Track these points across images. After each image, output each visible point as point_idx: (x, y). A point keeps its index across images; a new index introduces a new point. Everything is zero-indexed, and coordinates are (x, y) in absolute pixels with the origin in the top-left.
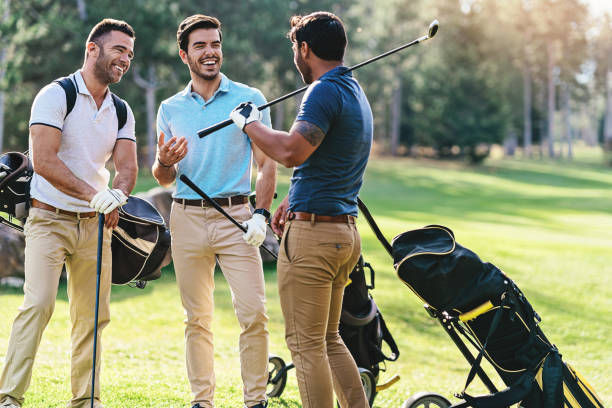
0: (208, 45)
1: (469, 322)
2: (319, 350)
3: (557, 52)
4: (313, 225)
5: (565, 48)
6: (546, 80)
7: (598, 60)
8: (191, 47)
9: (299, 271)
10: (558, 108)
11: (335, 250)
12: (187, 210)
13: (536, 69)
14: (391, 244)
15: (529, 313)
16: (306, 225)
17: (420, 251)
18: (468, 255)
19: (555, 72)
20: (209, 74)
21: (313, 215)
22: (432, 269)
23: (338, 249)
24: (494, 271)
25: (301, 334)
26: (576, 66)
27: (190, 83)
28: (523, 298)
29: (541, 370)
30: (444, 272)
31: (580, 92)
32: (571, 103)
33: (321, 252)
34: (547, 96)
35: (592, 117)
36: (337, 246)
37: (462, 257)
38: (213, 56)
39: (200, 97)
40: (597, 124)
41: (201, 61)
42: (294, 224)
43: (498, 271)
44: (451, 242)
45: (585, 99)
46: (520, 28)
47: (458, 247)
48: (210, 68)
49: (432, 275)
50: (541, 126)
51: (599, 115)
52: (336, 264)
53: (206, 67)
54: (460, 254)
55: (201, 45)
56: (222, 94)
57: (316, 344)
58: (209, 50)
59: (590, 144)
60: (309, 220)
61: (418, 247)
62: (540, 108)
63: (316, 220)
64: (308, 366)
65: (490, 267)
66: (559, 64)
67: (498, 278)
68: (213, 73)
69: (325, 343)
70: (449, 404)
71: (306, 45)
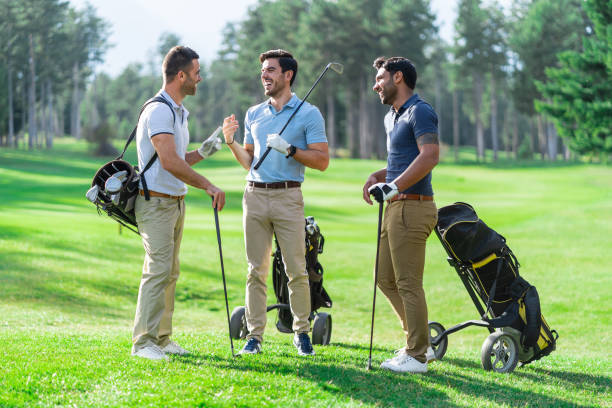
1: (477, 269)
4: (422, 202)
16: (416, 203)
21: (422, 196)
22: (469, 232)
24: (494, 234)
30: (474, 234)
39: (273, 108)
42: (408, 202)
60: (419, 199)
63: (424, 199)
67: (499, 238)
70: (442, 328)
71: (400, 74)
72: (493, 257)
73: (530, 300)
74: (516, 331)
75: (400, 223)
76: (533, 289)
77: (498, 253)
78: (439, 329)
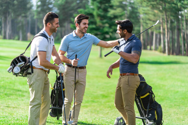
8: (82, 24)
12: (73, 69)
39: (79, 37)
53: (84, 30)
55: (85, 24)
71: (126, 30)
72: (148, 94)
73: (158, 110)
75: (127, 84)
76: (160, 105)
77: (150, 93)
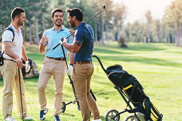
0: (59, 17)
1: (125, 90)
2: (85, 97)
3: (104, 14)
4: (81, 64)
5: (106, 13)
6: (101, 22)
7: (115, 17)
8: (54, 17)
9: (78, 77)
10: (105, 31)
11: (87, 71)
12: (50, 60)
13: (98, 19)
14: (106, 69)
15: (141, 88)
16: (79, 65)
17: (114, 71)
18: (126, 72)
19: (103, 20)
20: (58, 24)
21: (81, 62)
22: (117, 76)
23: (88, 70)
24: (132, 77)
25: (80, 94)
26: (110, 18)
27: (54, 27)
28: (139, 83)
29: (144, 102)
30: (120, 77)
31: (110, 26)
32: (108, 29)
33: (83, 71)
34: (101, 27)
35: (113, 33)
36: (87, 69)
37: (124, 73)
38: (60, 19)
39: (56, 30)
40: (115, 35)
41: (57, 20)
42: (76, 65)
43: (133, 77)
44: (122, 69)
45: (112, 28)
46: (93, 7)
47: (124, 71)
48: (59, 22)
49: (117, 78)
50: (100, 36)
51: (115, 32)
52: (88, 74)
53: (57, 22)
54: (124, 72)
55: (57, 16)
56: (62, 30)
57: (84, 96)
58: (59, 18)
59: (113, 41)
60: (80, 63)
61: (113, 70)
62: (100, 30)
63: (82, 63)
64: (82, 102)
65: (131, 75)
66: (105, 18)
67: (134, 78)
68: (60, 24)
69: (86, 96)
70: (118, 112)
71: (75, 17)
72: (131, 86)
74: (143, 114)
78: (116, 112)
